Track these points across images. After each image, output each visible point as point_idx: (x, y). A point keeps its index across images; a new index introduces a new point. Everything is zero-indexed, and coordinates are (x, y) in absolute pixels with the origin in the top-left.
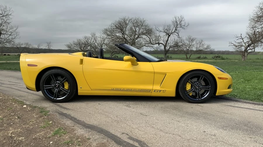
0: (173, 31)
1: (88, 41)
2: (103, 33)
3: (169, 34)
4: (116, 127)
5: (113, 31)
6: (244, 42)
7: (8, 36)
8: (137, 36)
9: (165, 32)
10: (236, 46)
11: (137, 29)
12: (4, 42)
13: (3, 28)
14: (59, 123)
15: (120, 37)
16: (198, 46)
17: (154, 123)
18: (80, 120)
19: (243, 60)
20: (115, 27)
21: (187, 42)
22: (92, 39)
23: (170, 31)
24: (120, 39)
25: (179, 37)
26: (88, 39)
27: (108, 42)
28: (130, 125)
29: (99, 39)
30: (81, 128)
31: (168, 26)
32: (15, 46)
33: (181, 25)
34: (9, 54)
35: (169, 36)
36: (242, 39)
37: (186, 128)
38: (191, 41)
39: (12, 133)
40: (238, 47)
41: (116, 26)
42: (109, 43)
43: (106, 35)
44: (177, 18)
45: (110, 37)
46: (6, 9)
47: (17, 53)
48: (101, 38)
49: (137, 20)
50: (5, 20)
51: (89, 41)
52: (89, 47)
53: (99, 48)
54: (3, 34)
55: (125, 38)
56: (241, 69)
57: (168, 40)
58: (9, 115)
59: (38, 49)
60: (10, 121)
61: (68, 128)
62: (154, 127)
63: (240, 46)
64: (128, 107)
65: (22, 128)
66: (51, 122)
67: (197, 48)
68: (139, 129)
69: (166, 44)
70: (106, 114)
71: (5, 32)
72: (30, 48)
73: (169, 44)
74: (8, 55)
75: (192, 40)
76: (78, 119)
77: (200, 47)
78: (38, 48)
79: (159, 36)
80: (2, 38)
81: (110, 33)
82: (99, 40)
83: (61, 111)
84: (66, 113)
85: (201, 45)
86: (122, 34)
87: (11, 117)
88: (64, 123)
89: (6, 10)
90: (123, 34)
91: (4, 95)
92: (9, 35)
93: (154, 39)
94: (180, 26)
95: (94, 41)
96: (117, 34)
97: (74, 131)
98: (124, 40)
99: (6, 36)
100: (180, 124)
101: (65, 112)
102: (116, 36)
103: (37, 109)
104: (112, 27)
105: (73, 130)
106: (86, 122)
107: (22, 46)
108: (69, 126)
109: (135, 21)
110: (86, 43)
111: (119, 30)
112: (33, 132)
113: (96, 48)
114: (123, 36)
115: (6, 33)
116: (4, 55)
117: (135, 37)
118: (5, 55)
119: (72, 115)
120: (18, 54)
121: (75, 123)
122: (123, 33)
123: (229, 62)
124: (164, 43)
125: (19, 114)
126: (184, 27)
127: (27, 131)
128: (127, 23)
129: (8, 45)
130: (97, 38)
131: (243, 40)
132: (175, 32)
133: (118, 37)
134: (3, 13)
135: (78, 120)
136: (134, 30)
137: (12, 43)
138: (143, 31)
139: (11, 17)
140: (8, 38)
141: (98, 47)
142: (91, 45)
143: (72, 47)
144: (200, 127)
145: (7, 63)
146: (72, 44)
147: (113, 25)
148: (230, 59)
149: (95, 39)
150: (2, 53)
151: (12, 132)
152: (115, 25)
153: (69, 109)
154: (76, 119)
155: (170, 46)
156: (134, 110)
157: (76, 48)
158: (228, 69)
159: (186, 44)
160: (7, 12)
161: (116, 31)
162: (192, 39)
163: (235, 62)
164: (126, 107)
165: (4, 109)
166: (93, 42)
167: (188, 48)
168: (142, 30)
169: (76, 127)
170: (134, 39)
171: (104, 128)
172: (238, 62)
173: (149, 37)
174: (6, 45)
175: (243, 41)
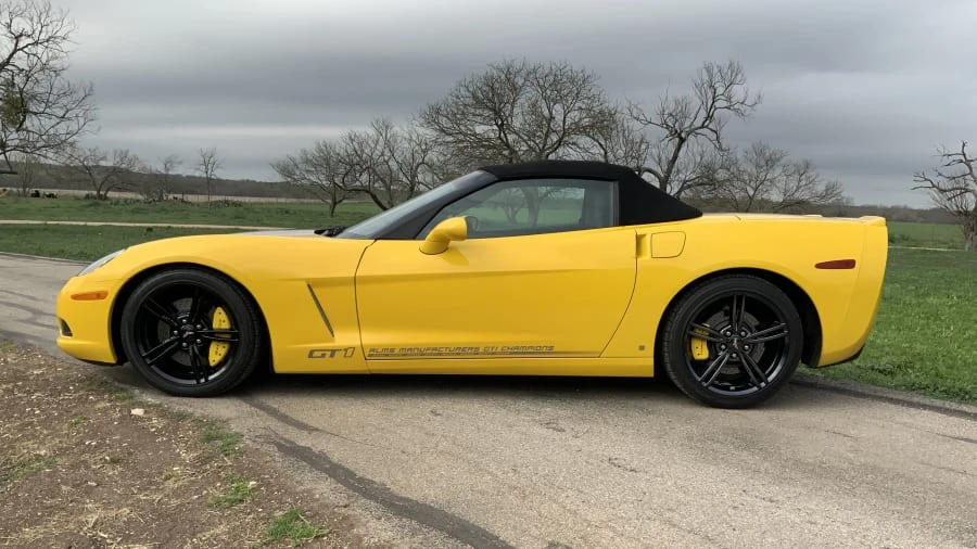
0: (698, 123)
1: (362, 151)
2: (422, 121)
3: (683, 135)
4: (521, 516)
5: (463, 113)
6: (973, 176)
7: (53, 122)
8: (555, 138)
9: (665, 125)
10: (943, 191)
11: (558, 109)
12: (38, 145)
13: (36, 89)
14: (286, 491)
15: (489, 139)
16: (793, 185)
17: (672, 504)
18: (369, 477)
19: (967, 246)
20: (470, 101)
21: (751, 169)
22: (377, 141)
23: (687, 124)
24: (489, 147)
25: (720, 149)
26: (360, 144)
27: (442, 159)
28: (574, 508)
29: (407, 145)
30: (380, 513)
31: (677, 102)
32: (77, 163)
33: (729, 99)
34: (55, 192)
35: (682, 141)
36: (968, 163)
37: (810, 531)
38: (763, 163)
39: (95, 524)
40: (950, 194)
41: (475, 97)
42: (445, 163)
43: (436, 130)
44: (716, 70)
45: (451, 139)
46: (47, 16)
47: (84, 189)
48: (411, 140)
49: (558, 73)
50: (44, 60)
51: (367, 151)
52: (365, 177)
53: (404, 179)
54: (35, 114)
55: (507, 144)
56: (967, 285)
57: (675, 157)
58: (77, 445)
59: (166, 176)
60: (82, 470)
61: (328, 512)
62: (675, 522)
63: (958, 192)
64: (554, 429)
65: (135, 506)
66: (252, 483)
67: (786, 191)
68: (614, 530)
69: (669, 172)
70: (470, 456)
71: (43, 105)
72: (136, 170)
73: (678, 172)
74: (51, 196)
75: (771, 162)
76: (359, 474)
77: (798, 188)
78: (164, 172)
79: (642, 142)
80: (30, 129)
81: (450, 125)
82: (404, 149)
83: (286, 436)
84: (309, 445)
85: (803, 183)
86: (495, 127)
87: (86, 457)
88: (309, 491)
89: (48, 20)
90: (500, 127)
91: (50, 362)
92: (58, 121)
93: (621, 153)
94: (725, 104)
95: (387, 152)
96: (479, 129)
97: (352, 526)
98: (506, 153)
99: (47, 123)
100: (780, 512)
101: (304, 440)
102: (475, 135)
103: (188, 423)
104: (457, 97)
105: (349, 522)
106: (395, 489)
107: (103, 163)
108: (327, 506)
109: (551, 78)
110: (355, 161)
111: (487, 113)
112: (183, 521)
113: (394, 180)
114: (500, 138)
115: (48, 110)
116: (33, 195)
117: (549, 143)
118: (37, 195)
119: (335, 458)
120: (87, 192)
121: (351, 492)
122: (502, 124)
123: (915, 251)
124: (659, 171)
125: (120, 442)
126: (742, 108)
127: (158, 520)
128: (520, 83)
129: (51, 158)
130: (395, 141)
131: (971, 169)
132: (707, 127)
133: (481, 141)
134: (37, 33)
135: (361, 480)
136: (546, 113)
137: (68, 150)
138: (581, 119)
139: (65, 45)
140: (52, 131)
141: (401, 175)
142: (371, 169)
143: (298, 172)
144: (868, 530)
145: (46, 228)
146: (297, 162)
147: (463, 92)
148: (917, 243)
149: (387, 142)
150: (24, 187)
151: (97, 520)
152: (471, 89)
153: (317, 430)
154: (350, 474)
155: (685, 182)
156: (579, 442)
157: (313, 179)
158: (916, 281)
159: (746, 177)
160: (50, 28)
161: (474, 115)
162: (771, 155)
163: (936, 255)
164: (544, 431)
165: (55, 418)
166: (382, 155)
167: (751, 192)
168: (574, 115)
169: (356, 511)
170: (542, 150)
171: (472, 517)
172: (948, 255)
173: (603, 143)
174: (46, 157)
175: (968, 171)
